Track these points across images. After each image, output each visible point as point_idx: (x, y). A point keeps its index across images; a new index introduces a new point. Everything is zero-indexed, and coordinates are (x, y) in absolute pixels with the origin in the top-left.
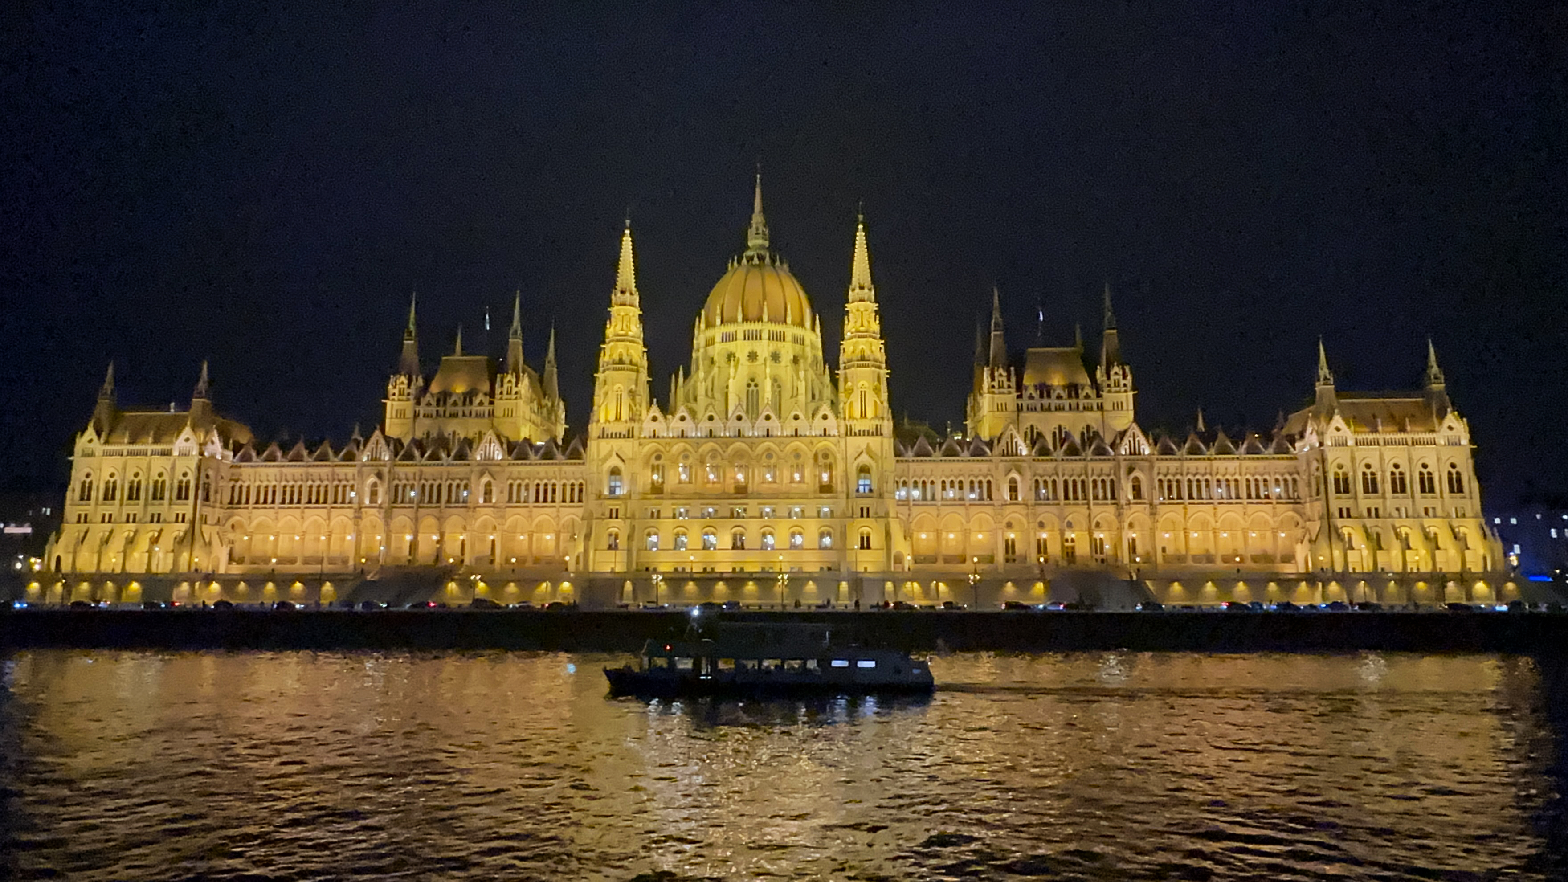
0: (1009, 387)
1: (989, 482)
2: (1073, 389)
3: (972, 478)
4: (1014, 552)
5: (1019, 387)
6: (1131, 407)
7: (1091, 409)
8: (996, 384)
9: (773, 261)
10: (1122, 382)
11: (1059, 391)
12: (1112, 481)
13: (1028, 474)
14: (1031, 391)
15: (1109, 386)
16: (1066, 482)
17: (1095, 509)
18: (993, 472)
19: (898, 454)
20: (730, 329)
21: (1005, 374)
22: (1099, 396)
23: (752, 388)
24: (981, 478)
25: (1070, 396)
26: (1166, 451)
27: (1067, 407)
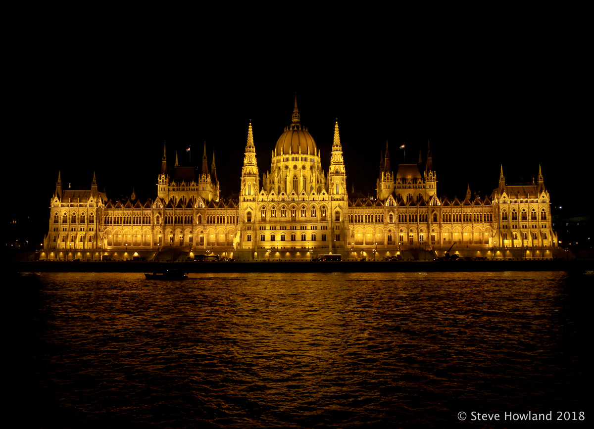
0: (391, 179)
1: (382, 216)
2: (415, 180)
3: (376, 214)
4: (391, 240)
5: (395, 179)
6: (436, 187)
7: (420, 187)
8: (386, 178)
9: (302, 129)
10: (433, 178)
11: (409, 181)
12: (426, 215)
13: (396, 212)
14: (399, 181)
15: (428, 179)
16: (410, 215)
17: (420, 225)
18: (384, 211)
19: (349, 205)
20: (287, 156)
21: (389, 174)
22: (424, 183)
23: (295, 179)
24: (379, 214)
25: (413, 183)
26: (446, 204)
27: (412, 187)
